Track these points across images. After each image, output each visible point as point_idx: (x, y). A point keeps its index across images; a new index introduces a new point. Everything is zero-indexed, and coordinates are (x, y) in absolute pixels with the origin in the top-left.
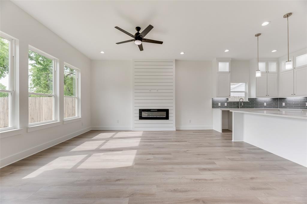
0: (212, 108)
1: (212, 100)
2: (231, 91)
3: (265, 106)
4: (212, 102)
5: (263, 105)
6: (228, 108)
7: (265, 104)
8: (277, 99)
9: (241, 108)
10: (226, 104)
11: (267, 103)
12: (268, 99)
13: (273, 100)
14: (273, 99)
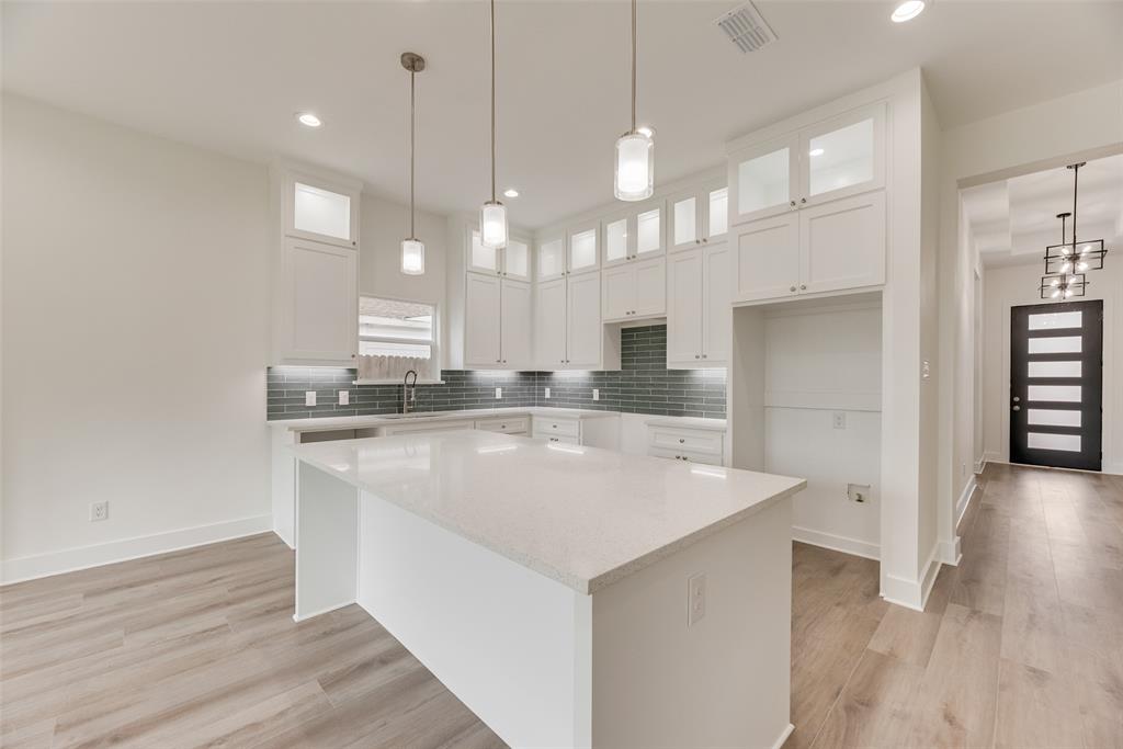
0: (270, 417)
1: (269, 378)
2: (363, 332)
3: (499, 400)
4: (269, 386)
5: (491, 395)
6: (353, 414)
7: (499, 394)
8: (533, 373)
9: (409, 411)
10: (344, 397)
11: (503, 389)
12: (506, 375)
13: (521, 379)
14: (522, 373)
